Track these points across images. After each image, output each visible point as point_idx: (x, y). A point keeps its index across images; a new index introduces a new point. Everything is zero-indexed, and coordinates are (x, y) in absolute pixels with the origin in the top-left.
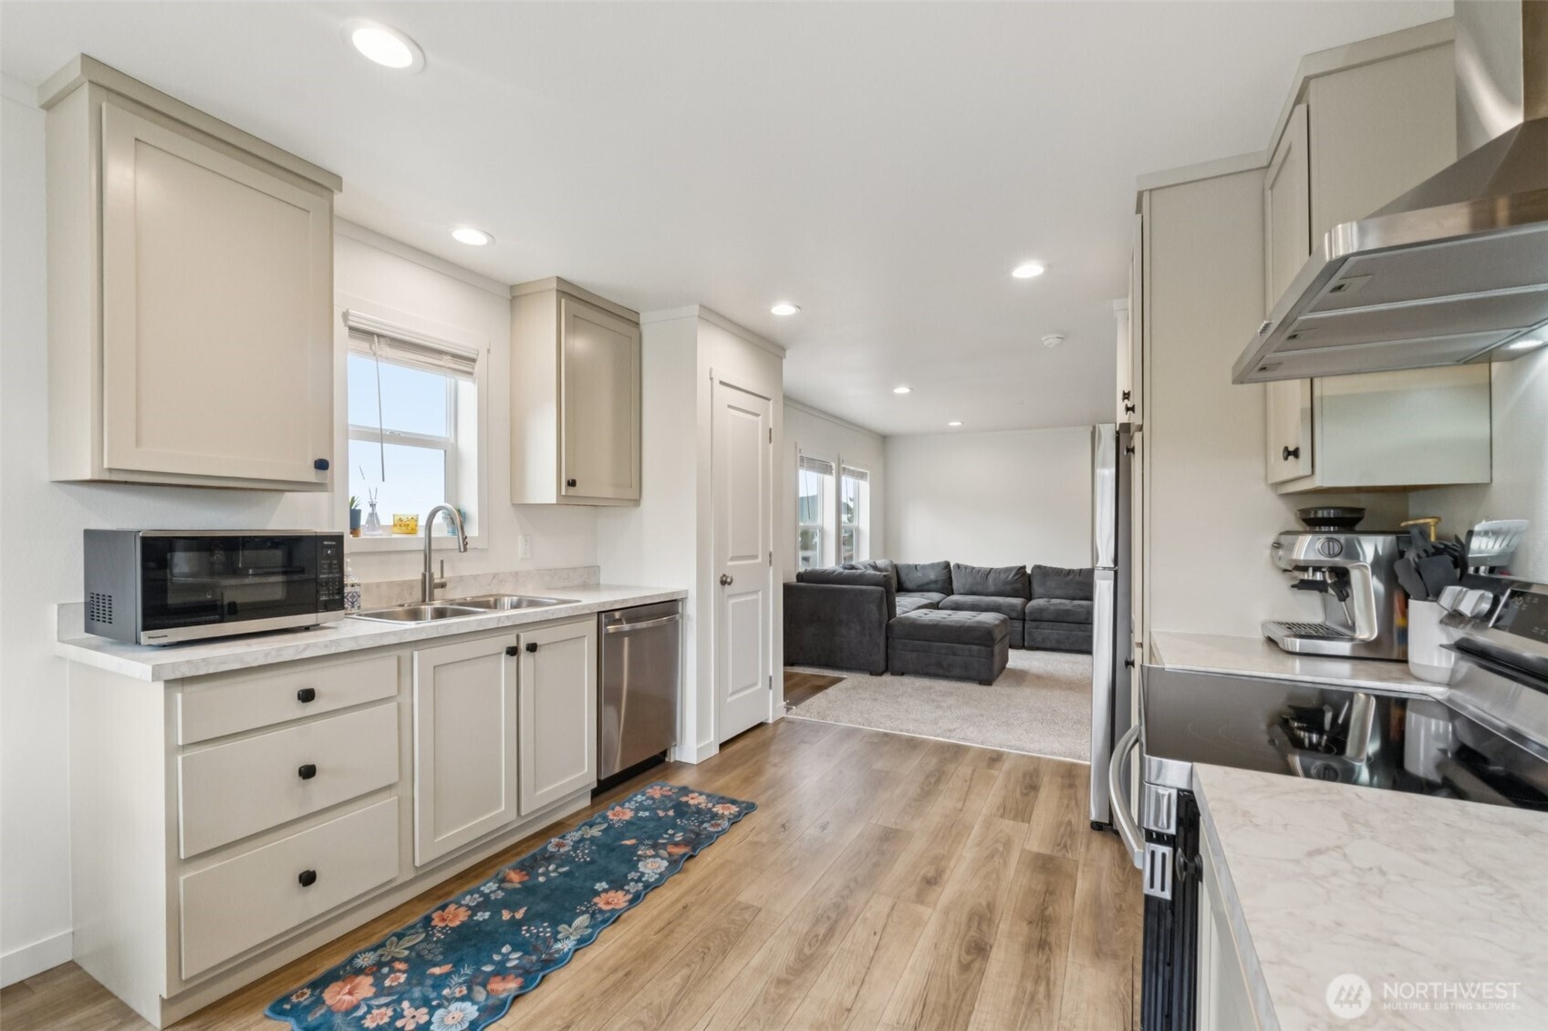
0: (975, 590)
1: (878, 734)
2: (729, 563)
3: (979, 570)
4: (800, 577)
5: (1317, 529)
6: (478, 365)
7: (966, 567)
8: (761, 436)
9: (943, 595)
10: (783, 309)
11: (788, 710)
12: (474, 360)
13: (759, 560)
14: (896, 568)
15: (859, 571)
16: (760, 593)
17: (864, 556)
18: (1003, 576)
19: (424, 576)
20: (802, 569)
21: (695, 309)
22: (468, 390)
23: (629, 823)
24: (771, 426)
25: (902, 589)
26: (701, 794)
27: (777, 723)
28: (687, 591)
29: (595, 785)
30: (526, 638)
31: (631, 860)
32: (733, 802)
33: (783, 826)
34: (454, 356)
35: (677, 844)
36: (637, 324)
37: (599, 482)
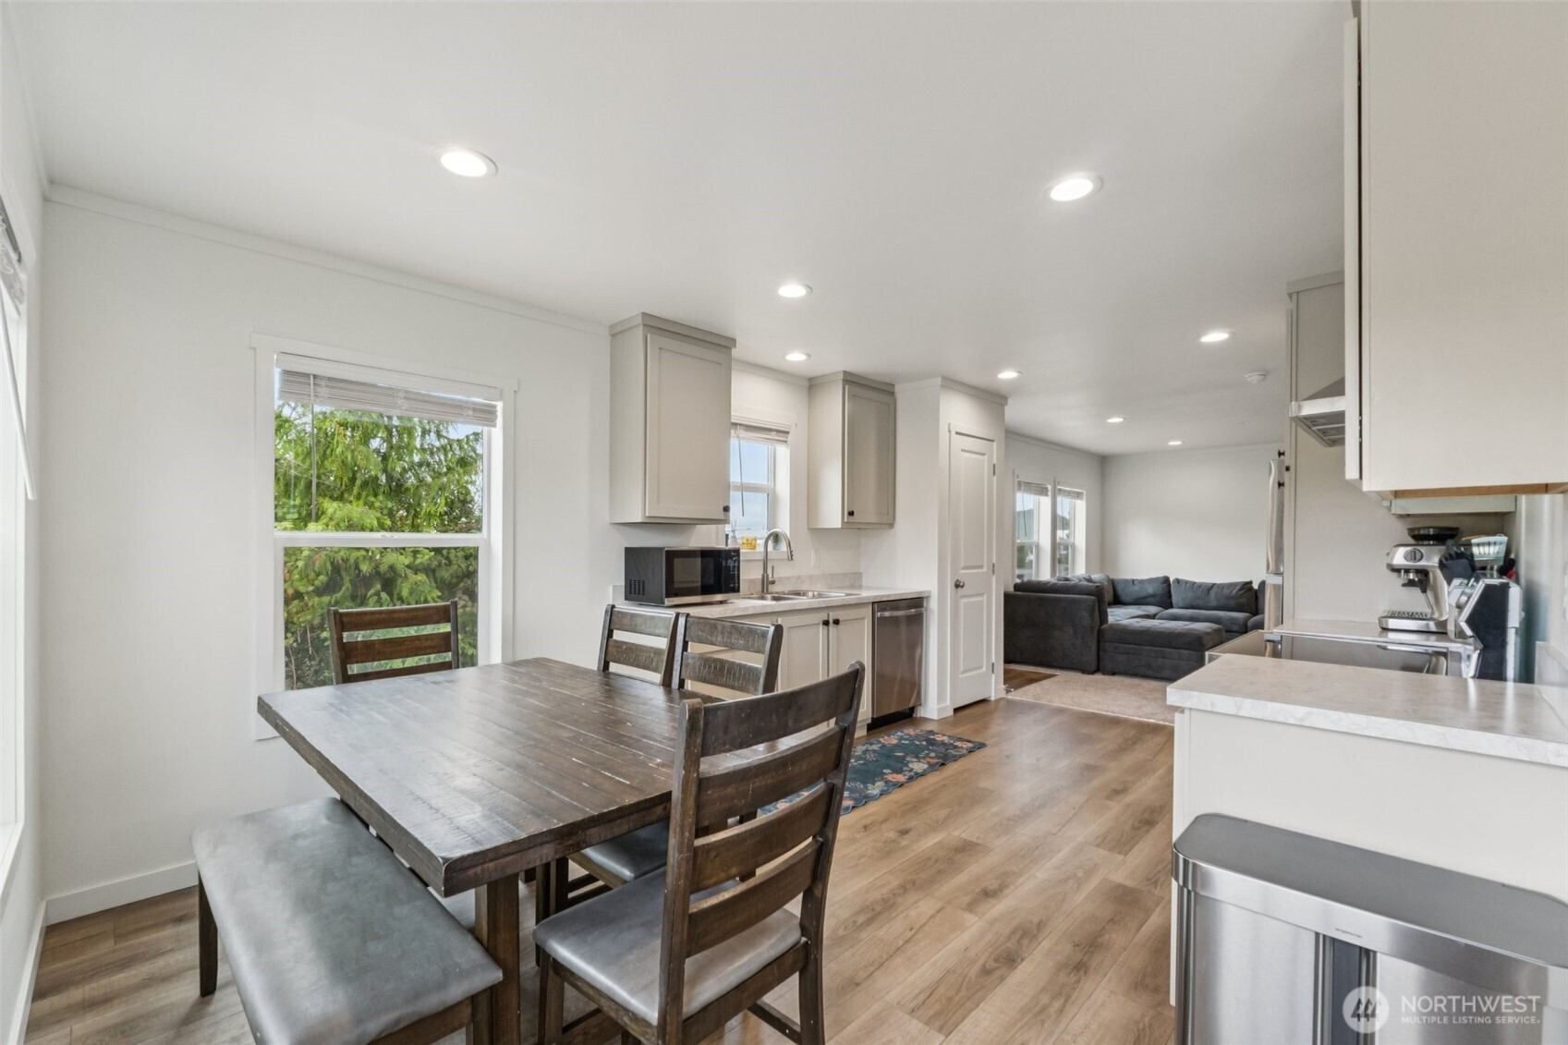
0: (1194, 604)
1: (1085, 713)
2: (962, 572)
3: (1200, 585)
4: (1017, 587)
5: (1421, 543)
6: (790, 436)
7: (1187, 582)
8: (986, 470)
9: (1160, 608)
10: (1008, 375)
11: (1008, 692)
12: (788, 433)
13: (985, 569)
14: (1113, 583)
15: (1073, 582)
16: (985, 596)
17: (1079, 570)
18: (1226, 591)
19: (763, 576)
20: (1018, 581)
21: (939, 381)
22: (783, 452)
23: (896, 745)
24: (995, 462)
25: (1117, 601)
26: (944, 735)
27: (998, 701)
28: (930, 592)
29: (870, 721)
30: (832, 617)
31: (902, 761)
32: (969, 741)
33: (1008, 756)
34: (778, 431)
35: (932, 758)
36: (892, 394)
37: (867, 514)
